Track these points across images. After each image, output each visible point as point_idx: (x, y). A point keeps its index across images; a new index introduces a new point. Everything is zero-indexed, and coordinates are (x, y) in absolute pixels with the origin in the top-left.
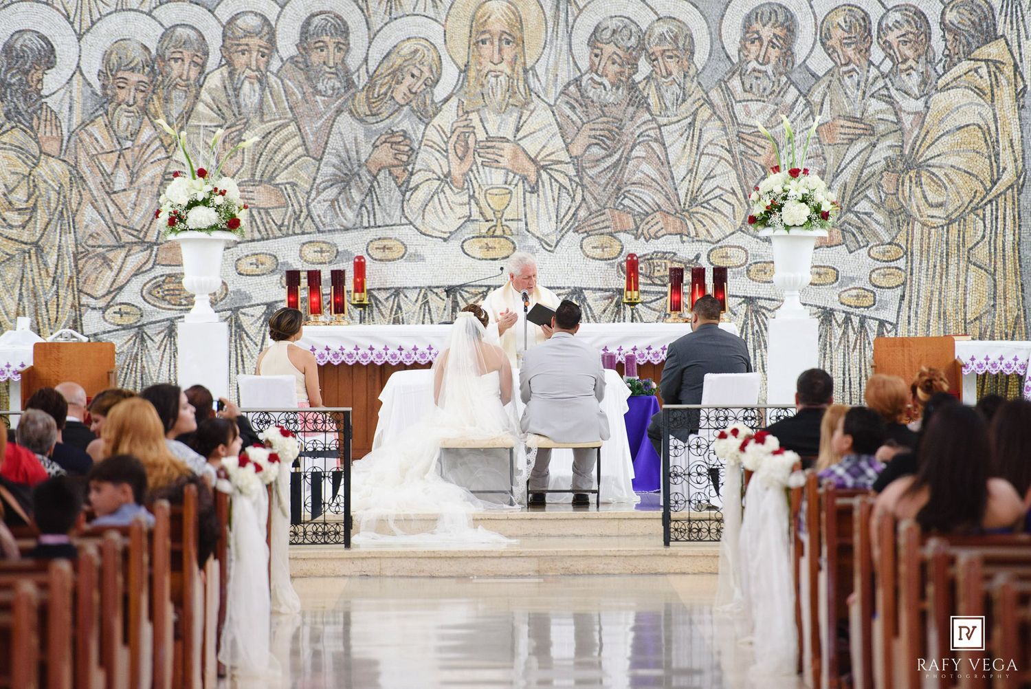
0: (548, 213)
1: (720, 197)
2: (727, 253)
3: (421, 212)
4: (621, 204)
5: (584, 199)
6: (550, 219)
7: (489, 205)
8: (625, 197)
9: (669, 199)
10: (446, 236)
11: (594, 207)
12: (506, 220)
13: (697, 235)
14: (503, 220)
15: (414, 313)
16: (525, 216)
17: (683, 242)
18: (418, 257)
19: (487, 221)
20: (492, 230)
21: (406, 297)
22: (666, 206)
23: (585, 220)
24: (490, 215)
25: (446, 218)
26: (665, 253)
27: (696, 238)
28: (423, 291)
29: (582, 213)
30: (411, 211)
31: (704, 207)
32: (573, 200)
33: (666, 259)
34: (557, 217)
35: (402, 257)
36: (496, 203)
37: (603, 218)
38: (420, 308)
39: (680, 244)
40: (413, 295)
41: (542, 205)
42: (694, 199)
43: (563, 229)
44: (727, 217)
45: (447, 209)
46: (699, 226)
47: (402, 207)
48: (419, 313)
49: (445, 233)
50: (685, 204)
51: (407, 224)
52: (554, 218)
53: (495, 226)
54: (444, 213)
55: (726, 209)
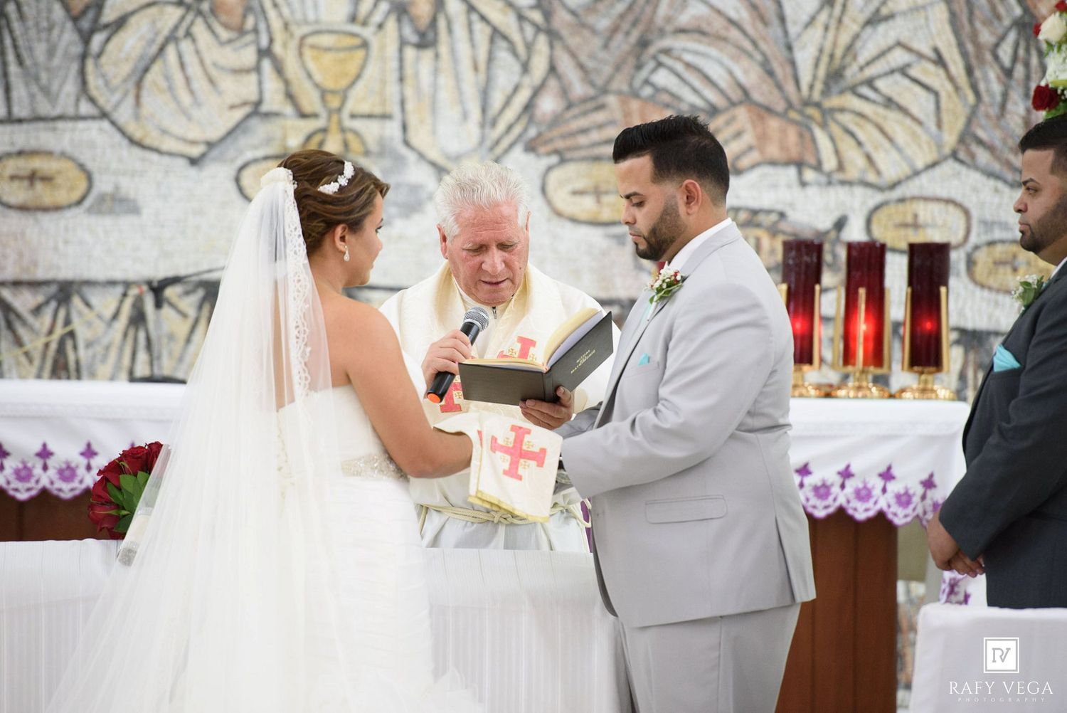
0: (461, 102)
1: (903, 71)
2: (916, 216)
3: (131, 86)
4: (647, 82)
5: (552, 69)
6: (465, 116)
7: (310, 76)
8: (660, 65)
9: (771, 73)
10: (196, 151)
11: (579, 89)
12: (353, 116)
13: (841, 167)
14: (345, 113)
15: (107, 348)
16: (403, 103)
17: (803, 184)
18: (118, 204)
19: (303, 116)
20: (317, 139)
21: (88, 305)
22: (763, 92)
23: (556, 120)
24: (310, 100)
25: (197, 103)
26: (755, 212)
27: (838, 176)
28: (134, 292)
29: (548, 104)
30: (107, 83)
31: (861, 96)
32: (526, 68)
33: (758, 225)
34: (484, 110)
35: (79, 202)
36: (324, 69)
37: (600, 117)
38: (125, 335)
39: (797, 190)
40: (105, 302)
41: (445, 81)
42: (835, 76)
43: (497, 142)
44: (919, 123)
45: (200, 84)
46: (847, 146)
47: (82, 73)
48: (121, 349)
49: (193, 143)
50: (811, 87)
51: (93, 118)
52: (475, 114)
53: (324, 131)
54: (192, 92)
55: (919, 103)
